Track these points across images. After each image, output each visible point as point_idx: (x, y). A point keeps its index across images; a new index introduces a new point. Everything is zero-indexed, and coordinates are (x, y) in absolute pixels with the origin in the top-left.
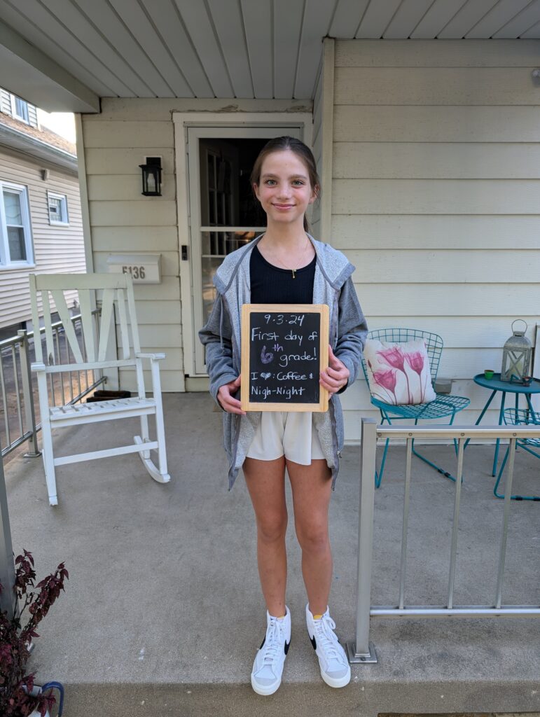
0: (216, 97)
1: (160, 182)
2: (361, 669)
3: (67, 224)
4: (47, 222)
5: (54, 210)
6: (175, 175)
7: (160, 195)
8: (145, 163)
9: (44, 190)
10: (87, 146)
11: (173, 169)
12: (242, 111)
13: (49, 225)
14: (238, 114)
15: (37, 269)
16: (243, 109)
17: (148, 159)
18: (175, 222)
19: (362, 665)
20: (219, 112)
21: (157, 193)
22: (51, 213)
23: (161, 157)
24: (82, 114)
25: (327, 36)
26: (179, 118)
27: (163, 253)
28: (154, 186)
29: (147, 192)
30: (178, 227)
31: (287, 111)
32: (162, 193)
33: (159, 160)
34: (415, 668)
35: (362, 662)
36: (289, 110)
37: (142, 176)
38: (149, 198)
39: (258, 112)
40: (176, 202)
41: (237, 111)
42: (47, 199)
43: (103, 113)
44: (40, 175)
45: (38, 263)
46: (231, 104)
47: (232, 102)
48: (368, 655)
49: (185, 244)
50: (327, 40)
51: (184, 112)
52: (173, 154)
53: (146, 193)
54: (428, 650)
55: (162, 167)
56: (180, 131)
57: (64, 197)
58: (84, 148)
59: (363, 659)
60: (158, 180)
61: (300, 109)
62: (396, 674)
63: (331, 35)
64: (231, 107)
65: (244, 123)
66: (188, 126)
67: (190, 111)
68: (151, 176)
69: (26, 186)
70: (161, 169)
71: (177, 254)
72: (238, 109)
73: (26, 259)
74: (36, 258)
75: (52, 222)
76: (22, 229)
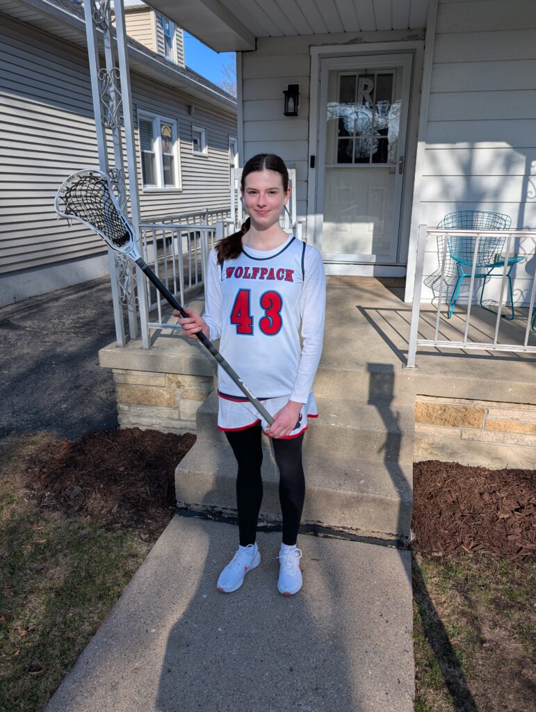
0: (345, 32)
1: (298, 104)
2: (408, 371)
3: (207, 155)
5: (196, 142)
6: (309, 98)
8: (287, 90)
9: (190, 124)
10: (244, 78)
11: (308, 94)
12: (365, 42)
13: (194, 155)
14: (362, 44)
16: (366, 40)
17: (289, 86)
18: (307, 137)
20: (347, 44)
21: (294, 114)
22: (194, 145)
23: (299, 84)
24: (242, 52)
27: (295, 162)
28: (293, 108)
29: (288, 113)
30: (308, 141)
31: (402, 40)
32: (298, 114)
33: (298, 86)
34: (441, 374)
35: (410, 369)
36: (405, 39)
37: (284, 100)
38: (288, 117)
39: (379, 42)
40: (309, 121)
41: (362, 43)
42: (192, 131)
43: (258, 51)
44: (188, 110)
45: (184, 187)
46: (357, 37)
47: (358, 35)
49: (313, 155)
51: (318, 46)
52: (308, 82)
55: (299, 91)
57: (204, 130)
58: (243, 80)
59: (411, 367)
60: (296, 103)
61: (414, 37)
62: (429, 374)
64: (356, 39)
65: (366, 52)
66: (322, 58)
67: (324, 45)
68: (291, 99)
69: (177, 120)
70: (298, 94)
71: (306, 163)
72: (363, 41)
73: (175, 183)
74: (184, 183)
75: (195, 152)
76: (173, 157)
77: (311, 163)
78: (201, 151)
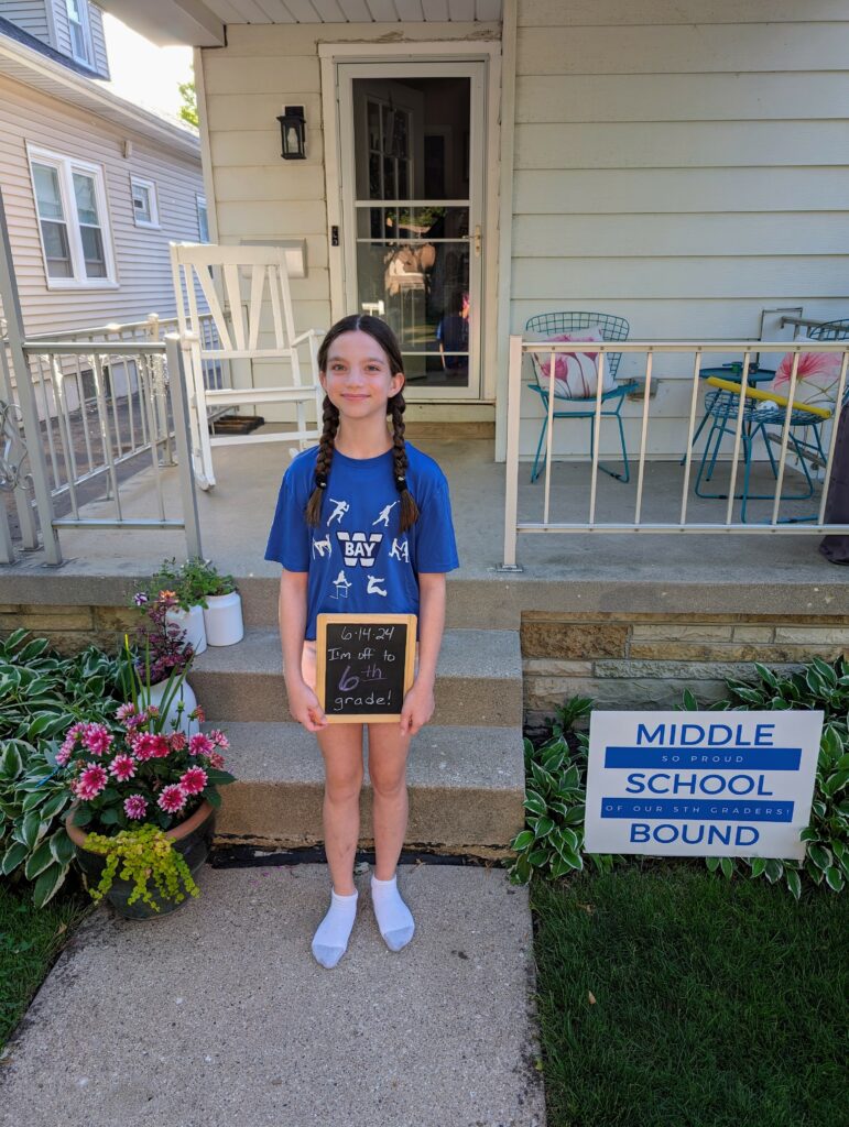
0: (374, 21)
1: (304, 140)
3: (159, 227)
4: (131, 221)
5: (139, 204)
6: (323, 131)
7: (303, 158)
8: (283, 114)
9: (126, 173)
10: (209, 92)
11: (320, 122)
12: (409, 40)
13: (135, 226)
14: (403, 44)
15: (123, 290)
16: (410, 37)
17: (287, 109)
18: (323, 195)
19: (508, 573)
20: (378, 41)
21: (300, 156)
22: (136, 209)
23: (304, 105)
24: (203, 48)
26: (326, 51)
27: (307, 237)
28: (297, 146)
29: (288, 154)
30: (326, 201)
31: (466, 38)
32: (306, 156)
33: (301, 109)
34: (557, 575)
36: (470, 37)
37: (280, 132)
38: (289, 162)
39: (430, 40)
40: (324, 167)
41: (402, 40)
42: (131, 187)
43: (228, 47)
45: (123, 282)
46: (393, 30)
47: (396, 27)
48: (514, 567)
49: (335, 225)
51: (332, 43)
52: (319, 102)
53: (287, 156)
54: (572, 567)
55: (305, 118)
56: (328, 69)
57: (151, 184)
58: (206, 95)
59: (509, 569)
60: (301, 138)
61: (485, 36)
62: (539, 577)
64: (392, 34)
65: (410, 56)
66: (338, 63)
67: (340, 41)
68: (292, 131)
69: (103, 166)
70: (303, 122)
71: (324, 237)
72: (404, 37)
73: (105, 276)
74: (121, 274)
75: (139, 223)
76: (99, 230)
77: (333, 239)
78: (149, 220)
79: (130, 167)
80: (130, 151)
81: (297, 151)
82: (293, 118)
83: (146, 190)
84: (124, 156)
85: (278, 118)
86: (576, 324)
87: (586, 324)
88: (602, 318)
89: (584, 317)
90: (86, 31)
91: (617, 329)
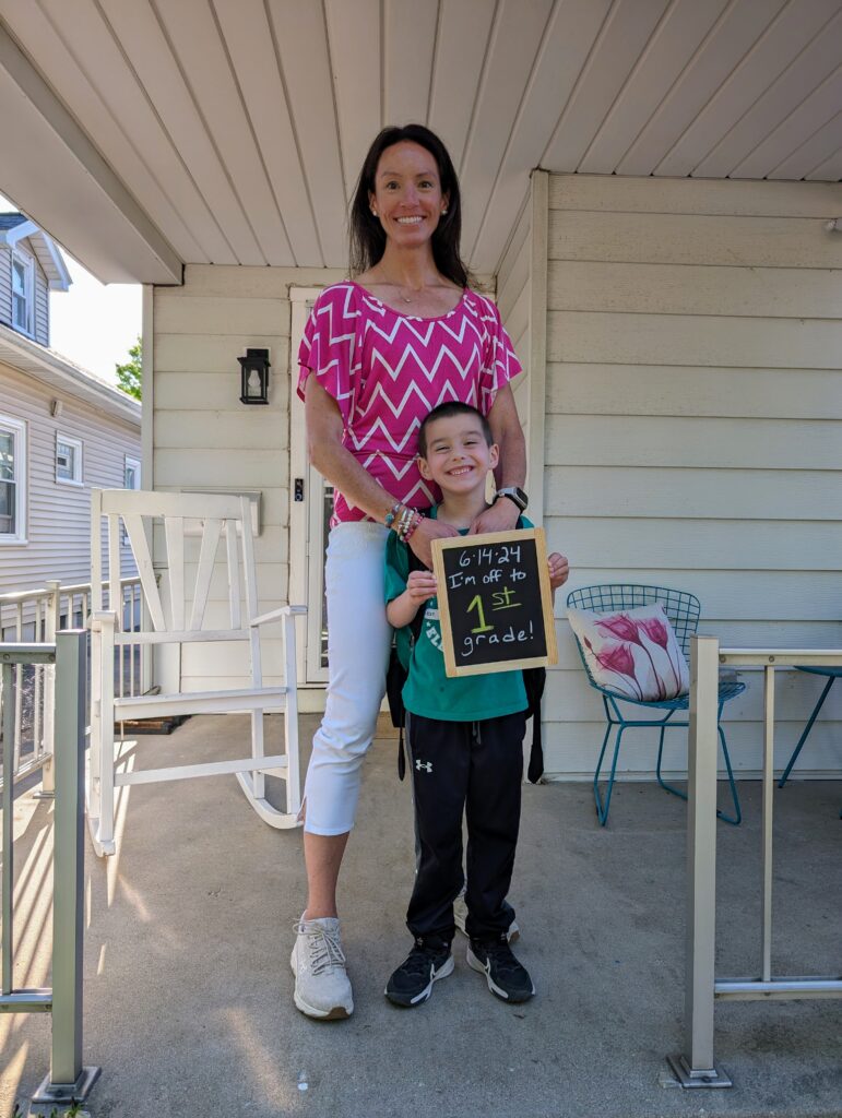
1: (267, 385)
2: (705, 1096)
3: (82, 485)
4: (52, 478)
5: (62, 462)
6: (289, 374)
7: (266, 403)
8: (245, 355)
9: (52, 431)
10: (158, 330)
11: (287, 366)
15: (31, 547)
17: (249, 351)
18: (286, 445)
19: (706, 1091)
21: (262, 400)
22: (58, 466)
23: (269, 348)
24: (155, 285)
25: (537, 169)
26: (297, 295)
27: (263, 490)
28: (258, 389)
29: (248, 398)
30: (290, 451)
32: (268, 400)
33: (266, 351)
34: (801, 1093)
35: (704, 1084)
37: (240, 375)
38: (249, 405)
40: (289, 414)
42: (55, 445)
43: (186, 286)
44: (48, 407)
45: (32, 538)
48: (712, 1074)
49: (300, 478)
50: (538, 172)
52: (287, 346)
53: (246, 399)
54: (814, 1065)
55: (270, 360)
56: (299, 313)
57: (79, 443)
58: (155, 335)
59: (705, 1079)
60: (264, 383)
62: (771, 1103)
63: (543, 167)
68: (254, 373)
69: (27, 422)
70: (268, 365)
71: (287, 492)
73: (13, 532)
74: (31, 530)
75: (59, 479)
76: (14, 485)
77: (296, 492)
78: (72, 478)
79: (57, 425)
80: (59, 409)
81: (259, 395)
82: (256, 361)
83: (70, 447)
84: (53, 415)
85: (239, 359)
86: (628, 600)
87: (640, 599)
88: (660, 593)
89: (638, 590)
90: (30, 303)
91: (684, 607)
